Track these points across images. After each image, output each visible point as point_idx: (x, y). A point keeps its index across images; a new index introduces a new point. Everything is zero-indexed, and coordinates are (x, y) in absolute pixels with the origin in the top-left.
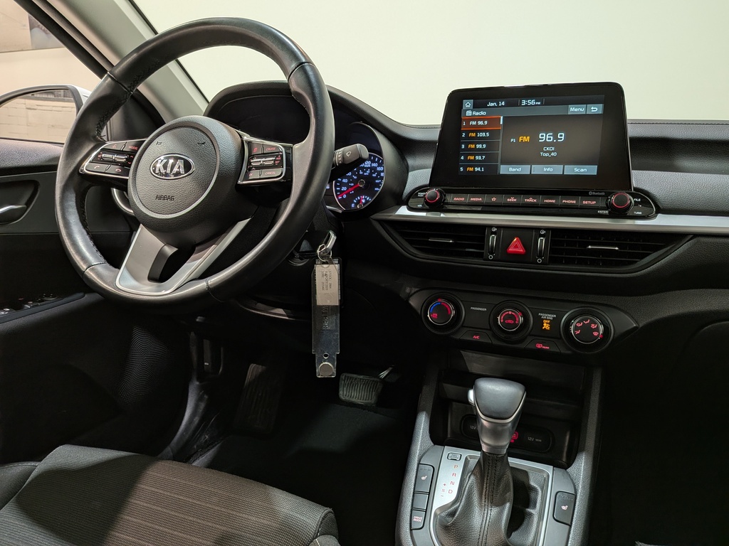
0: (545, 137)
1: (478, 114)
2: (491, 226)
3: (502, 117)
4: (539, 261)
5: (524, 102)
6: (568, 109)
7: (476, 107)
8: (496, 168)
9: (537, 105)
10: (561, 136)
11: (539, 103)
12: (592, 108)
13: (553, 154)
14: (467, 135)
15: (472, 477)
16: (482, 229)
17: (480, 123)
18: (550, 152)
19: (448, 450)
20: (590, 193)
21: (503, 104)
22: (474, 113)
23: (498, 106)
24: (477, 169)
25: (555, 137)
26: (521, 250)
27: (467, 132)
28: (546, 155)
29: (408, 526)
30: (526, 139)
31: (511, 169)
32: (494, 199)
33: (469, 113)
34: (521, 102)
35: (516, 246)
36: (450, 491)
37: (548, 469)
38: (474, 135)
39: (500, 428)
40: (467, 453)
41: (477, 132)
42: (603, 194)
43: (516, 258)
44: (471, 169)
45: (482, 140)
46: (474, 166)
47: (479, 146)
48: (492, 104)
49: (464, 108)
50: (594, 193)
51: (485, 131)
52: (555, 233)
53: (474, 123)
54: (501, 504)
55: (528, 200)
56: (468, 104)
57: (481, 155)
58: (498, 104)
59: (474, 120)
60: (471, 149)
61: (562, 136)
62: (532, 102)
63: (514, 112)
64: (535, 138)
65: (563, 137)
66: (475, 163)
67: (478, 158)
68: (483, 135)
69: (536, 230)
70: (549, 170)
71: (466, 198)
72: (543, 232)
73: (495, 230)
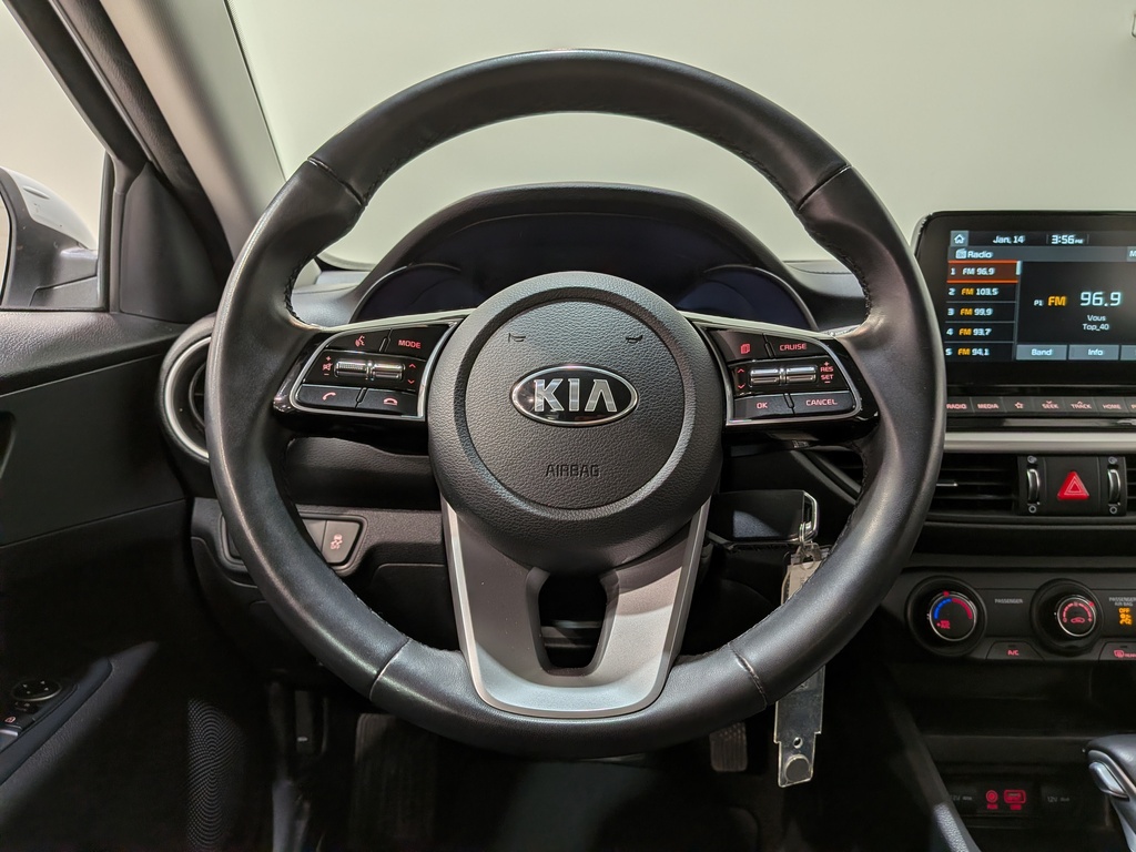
0: (1091, 298)
1: (977, 255)
2: (1026, 454)
3: (1019, 263)
4: (1113, 508)
5: (1056, 239)
6: (1127, 253)
7: (974, 243)
8: (1010, 349)
9: (1078, 244)
10: (1116, 296)
11: (1080, 241)
13: (1103, 327)
14: (958, 291)
16: (1009, 463)
17: (982, 271)
18: (1099, 323)
21: (1021, 239)
22: (972, 254)
23: (1012, 244)
24: (976, 352)
25: (1107, 299)
26: (1084, 492)
27: (960, 287)
28: (1093, 328)
30: (1061, 301)
31: (1035, 352)
32: (1019, 405)
33: (961, 254)
34: (1051, 238)
35: (1077, 487)
38: (970, 292)
41: (976, 286)
43: (1078, 507)
44: (966, 352)
46: (971, 347)
47: (979, 312)
48: (1002, 240)
49: (952, 245)
51: (991, 286)
53: (971, 271)
56: (960, 238)
57: (984, 327)
58: (1012, 240)
59: (970, 266)
60: (966, 317)
61: (1117, 298)
62: (1069, 239)
63: (1039, 254)
64: (1074, 300)
65: (1119, 299)
66: (973, 341)
67: (978, 332)
68: (986, 292)
69: (1102, 458)
70: (1096, 352)
71: (968, 405)
72: (1113, 461)
73: (1033, 461)
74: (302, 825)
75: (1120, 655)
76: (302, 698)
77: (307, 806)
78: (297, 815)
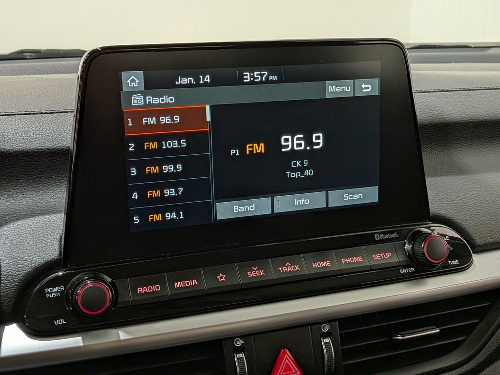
0: (292, 142)
1: (156, 101)
2: (231, 339)
3: (208, 107)
5: (247, 77)
6: (324, 89)
7: (151, 85)
8: (210, 210)
9: (272, 81)
11: (275, 78)
12: (363, 86)
13: (307, 173)
14: (139, 146)
17: (165, 120)
18: (303, 170)
20: (377, 237)
21: (208, 79)
22: (149, 99)
23: (198, 85)
24: (169, 216)
25: (309, 142)
26: (297, 371)
27: (139, 141)
28: (296, 175)
30: (259, 148)
31: (237, 209)
32: (222, 278)
33: (137, 100)
34: (242, 77)
35: (290, 366)
38: (154, 145)
41: (159, 139)
42: (395, 235)
44: (158, 217)
45: (171, 156)
46: (163, 212)
47: (168, 168)
48: (185, 81)
49: (124, 90)
50: (382, 237)
51: (178, 137)
53: (152, 121)
55: (285, 269)
57: (175, 186)
58: (197, 80)
59: (150, 114)
60: (152, 176)
61: (319, 139)
62: (262, 76)
63: (230, 95)
64: (274, 145)
65: (321, 141)
66: (165, 205)
67: (169, 192)
68: (175, 144)
69: (314, 327)
70: (303, 202)
71: (163, 285)
72: (326, 328)
73: (239, 343)
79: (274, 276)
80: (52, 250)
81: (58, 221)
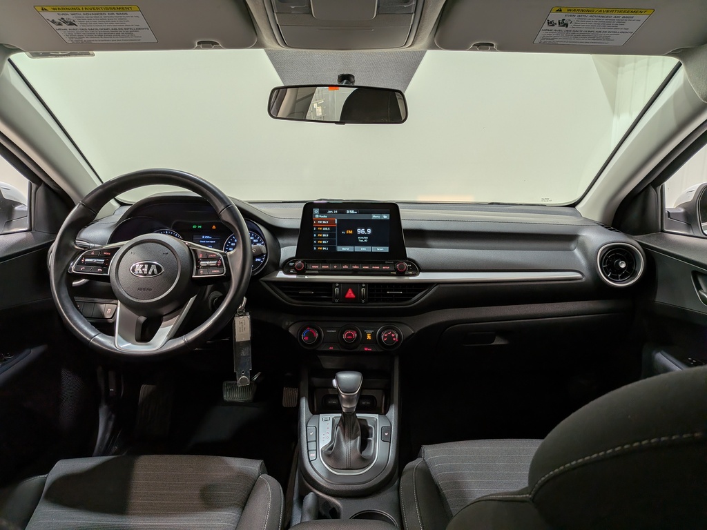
0: (361, 231)
1: (322, 217)
2: (335, 283)
3: (336, 219)
4: (363, 301)
5: (348, 212)
6: (371, 217)
7: (321, 213)
8: (335, 248)
9: (355, 213)
12: (384, 216)
14: (317, 229)
15: (338, 427)
16: (330, 285)
17: (324, 222)
18: (364, 240)
19: (321, 416)
20: (386, 262)
21: (336, 212)
22: (320, 216)
23: (334, 213)
24: (324, 249)
25: (366, 231)
26: (353, 296)
27: (317, 227)
28: (362, 241)
29: (308, 460)
30: (351, 232)
31: (343, 249)
32: (335, 267)
33: (317, 216)
34: (346, 211)
35: (350, 294)
36: (327, 438)
37: (376, 416)
38: (321, 229)
39: (351, 398)
40: (332, 416)
41: (322, 227)
42: (393, 263)
43: (350, 300)
44: (321, 249)
45: (325, 232)
46: (322, 247)
47: (324, 235)
48: (330, 212)
49: (314, 213)
50: (388, 262)
51: (328, 227)
52: (370, 285)
53: (321, 222)
54: (355, 438)
55: (354, 267)
56: (316, 211)
57: (326, 240)
59: (320, 220)
60: (320, 237)
61: (369, 231)
62: (352, 212)
63: (343, 217)
64: (355, 232)
66: (322, 245)
67: (324, 242)
68: (326, 229)
69: (360, 284)
70: (363, 249)
71: (319, 266)
72: (364, 285)
73: (337, 285)
74: (111, 424)
75: (366, 349)
76: (112, 375)
77: (113, 416)
78: (108, 419)
79: (350, 268)
80: (294, 255)
81: (295, 247)
